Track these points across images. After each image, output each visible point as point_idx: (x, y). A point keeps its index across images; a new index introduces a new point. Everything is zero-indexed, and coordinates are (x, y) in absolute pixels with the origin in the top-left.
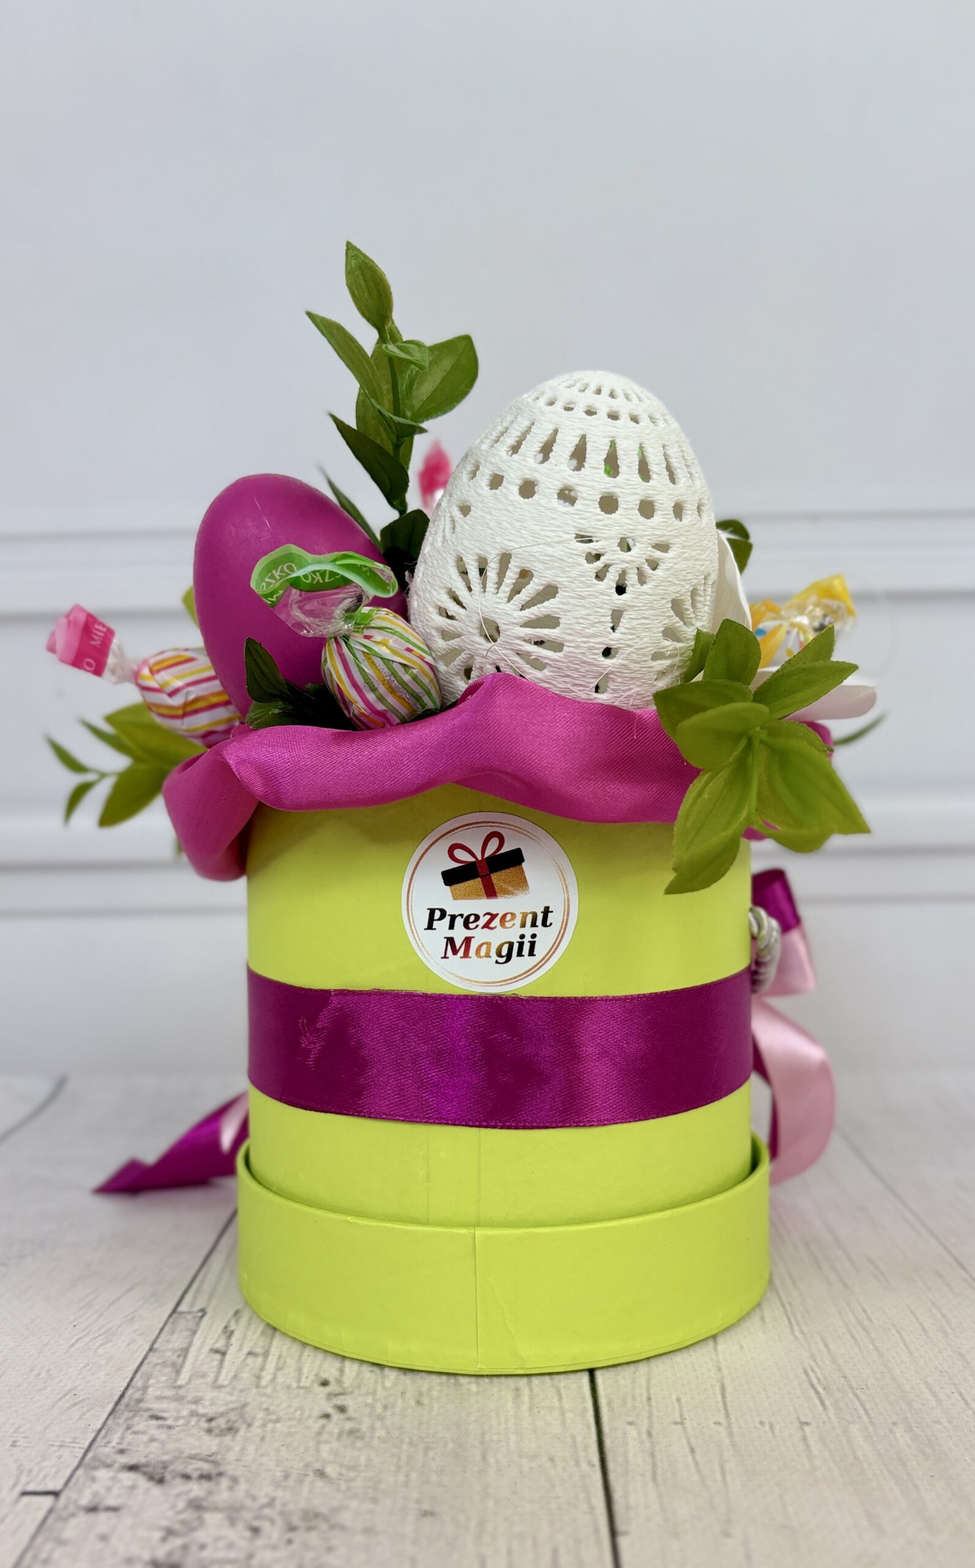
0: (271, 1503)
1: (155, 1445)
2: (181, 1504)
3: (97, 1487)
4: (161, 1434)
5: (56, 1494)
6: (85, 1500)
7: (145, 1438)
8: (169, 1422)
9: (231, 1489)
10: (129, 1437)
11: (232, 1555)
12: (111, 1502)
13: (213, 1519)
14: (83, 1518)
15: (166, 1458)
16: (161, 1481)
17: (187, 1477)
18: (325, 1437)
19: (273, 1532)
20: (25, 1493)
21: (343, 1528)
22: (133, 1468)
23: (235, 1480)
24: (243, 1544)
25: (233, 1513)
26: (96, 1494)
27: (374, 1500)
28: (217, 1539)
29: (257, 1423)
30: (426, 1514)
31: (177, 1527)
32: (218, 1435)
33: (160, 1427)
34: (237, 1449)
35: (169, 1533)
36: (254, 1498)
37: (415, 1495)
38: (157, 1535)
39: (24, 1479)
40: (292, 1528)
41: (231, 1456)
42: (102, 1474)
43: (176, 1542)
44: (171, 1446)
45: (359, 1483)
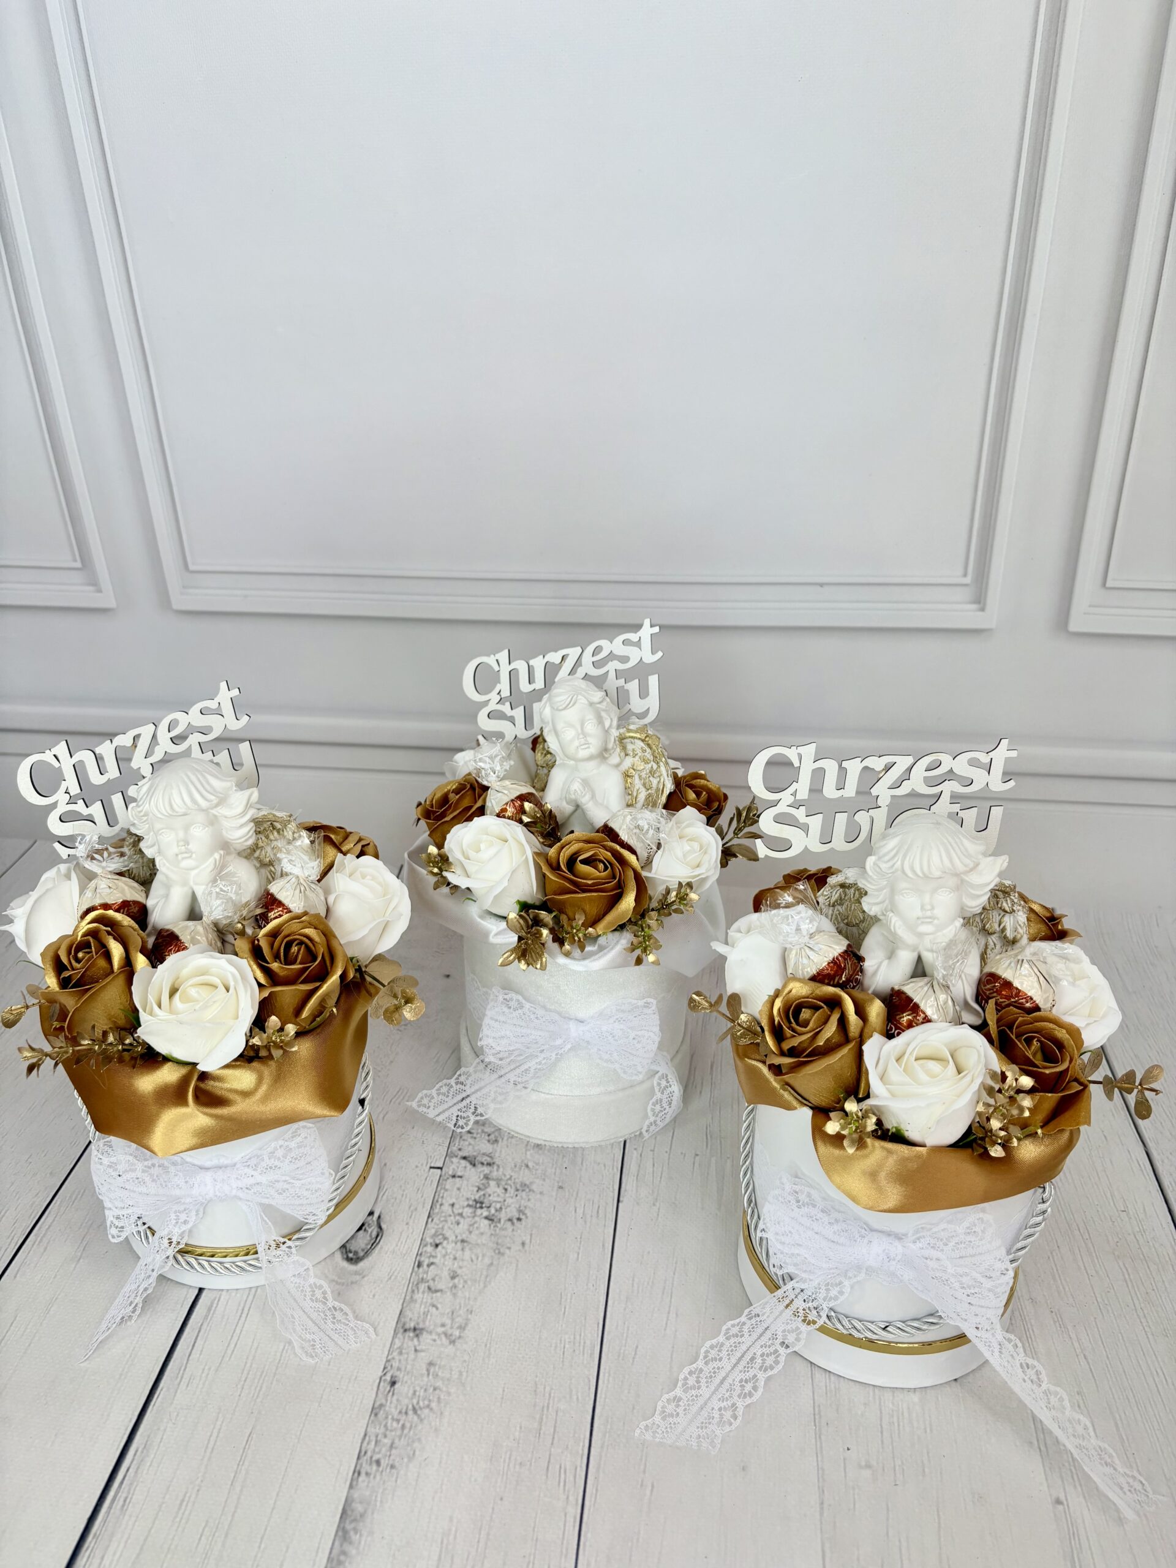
0: (510, 1179)
1: (471, 1147)
2: (482, 1177)
3: (453, 1166)
4: (472, 1141)
5: (441, 1168)
6: (450, 1173)
7: (467, 1143)
8: (475, 1135)
9: (497, 1170)
10: (462, 1142)
11: (499, 1199)
12: (459, 1174)
13: (492, 1183)
14: (451, 1180)
15: (475, 1154)
16: (474, 1165)
17: (482, 1164)
18: (529, 1147)
19: (511, 1191)
20: (431, 1168)
21: (533, 1191)
22: (464, 1158)
23: (498, 1166)
24: (502, 1195)
25: (498, 1181)
26: (454, 1169)
27: (544, 1180)
28: (494, 1193)
29: (505, 1138)
30: (561, 1187)
31: (481, 1186)
32: (493, 1144)
33: (472, 1137)
34: (498, 1151)
35: (479, 1189)
36: (505, 1175)
37: (557, 1179)
38: (476, 1189)
39: (430, 1161)
40: (517, 1190)
41: (497, 1155)
42: (455, 1160)
43: (481, 1193)
44: (476, 1148)
45: (539, 1172)
